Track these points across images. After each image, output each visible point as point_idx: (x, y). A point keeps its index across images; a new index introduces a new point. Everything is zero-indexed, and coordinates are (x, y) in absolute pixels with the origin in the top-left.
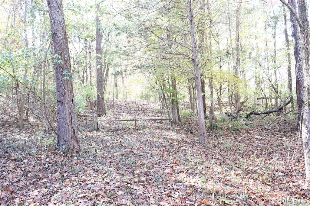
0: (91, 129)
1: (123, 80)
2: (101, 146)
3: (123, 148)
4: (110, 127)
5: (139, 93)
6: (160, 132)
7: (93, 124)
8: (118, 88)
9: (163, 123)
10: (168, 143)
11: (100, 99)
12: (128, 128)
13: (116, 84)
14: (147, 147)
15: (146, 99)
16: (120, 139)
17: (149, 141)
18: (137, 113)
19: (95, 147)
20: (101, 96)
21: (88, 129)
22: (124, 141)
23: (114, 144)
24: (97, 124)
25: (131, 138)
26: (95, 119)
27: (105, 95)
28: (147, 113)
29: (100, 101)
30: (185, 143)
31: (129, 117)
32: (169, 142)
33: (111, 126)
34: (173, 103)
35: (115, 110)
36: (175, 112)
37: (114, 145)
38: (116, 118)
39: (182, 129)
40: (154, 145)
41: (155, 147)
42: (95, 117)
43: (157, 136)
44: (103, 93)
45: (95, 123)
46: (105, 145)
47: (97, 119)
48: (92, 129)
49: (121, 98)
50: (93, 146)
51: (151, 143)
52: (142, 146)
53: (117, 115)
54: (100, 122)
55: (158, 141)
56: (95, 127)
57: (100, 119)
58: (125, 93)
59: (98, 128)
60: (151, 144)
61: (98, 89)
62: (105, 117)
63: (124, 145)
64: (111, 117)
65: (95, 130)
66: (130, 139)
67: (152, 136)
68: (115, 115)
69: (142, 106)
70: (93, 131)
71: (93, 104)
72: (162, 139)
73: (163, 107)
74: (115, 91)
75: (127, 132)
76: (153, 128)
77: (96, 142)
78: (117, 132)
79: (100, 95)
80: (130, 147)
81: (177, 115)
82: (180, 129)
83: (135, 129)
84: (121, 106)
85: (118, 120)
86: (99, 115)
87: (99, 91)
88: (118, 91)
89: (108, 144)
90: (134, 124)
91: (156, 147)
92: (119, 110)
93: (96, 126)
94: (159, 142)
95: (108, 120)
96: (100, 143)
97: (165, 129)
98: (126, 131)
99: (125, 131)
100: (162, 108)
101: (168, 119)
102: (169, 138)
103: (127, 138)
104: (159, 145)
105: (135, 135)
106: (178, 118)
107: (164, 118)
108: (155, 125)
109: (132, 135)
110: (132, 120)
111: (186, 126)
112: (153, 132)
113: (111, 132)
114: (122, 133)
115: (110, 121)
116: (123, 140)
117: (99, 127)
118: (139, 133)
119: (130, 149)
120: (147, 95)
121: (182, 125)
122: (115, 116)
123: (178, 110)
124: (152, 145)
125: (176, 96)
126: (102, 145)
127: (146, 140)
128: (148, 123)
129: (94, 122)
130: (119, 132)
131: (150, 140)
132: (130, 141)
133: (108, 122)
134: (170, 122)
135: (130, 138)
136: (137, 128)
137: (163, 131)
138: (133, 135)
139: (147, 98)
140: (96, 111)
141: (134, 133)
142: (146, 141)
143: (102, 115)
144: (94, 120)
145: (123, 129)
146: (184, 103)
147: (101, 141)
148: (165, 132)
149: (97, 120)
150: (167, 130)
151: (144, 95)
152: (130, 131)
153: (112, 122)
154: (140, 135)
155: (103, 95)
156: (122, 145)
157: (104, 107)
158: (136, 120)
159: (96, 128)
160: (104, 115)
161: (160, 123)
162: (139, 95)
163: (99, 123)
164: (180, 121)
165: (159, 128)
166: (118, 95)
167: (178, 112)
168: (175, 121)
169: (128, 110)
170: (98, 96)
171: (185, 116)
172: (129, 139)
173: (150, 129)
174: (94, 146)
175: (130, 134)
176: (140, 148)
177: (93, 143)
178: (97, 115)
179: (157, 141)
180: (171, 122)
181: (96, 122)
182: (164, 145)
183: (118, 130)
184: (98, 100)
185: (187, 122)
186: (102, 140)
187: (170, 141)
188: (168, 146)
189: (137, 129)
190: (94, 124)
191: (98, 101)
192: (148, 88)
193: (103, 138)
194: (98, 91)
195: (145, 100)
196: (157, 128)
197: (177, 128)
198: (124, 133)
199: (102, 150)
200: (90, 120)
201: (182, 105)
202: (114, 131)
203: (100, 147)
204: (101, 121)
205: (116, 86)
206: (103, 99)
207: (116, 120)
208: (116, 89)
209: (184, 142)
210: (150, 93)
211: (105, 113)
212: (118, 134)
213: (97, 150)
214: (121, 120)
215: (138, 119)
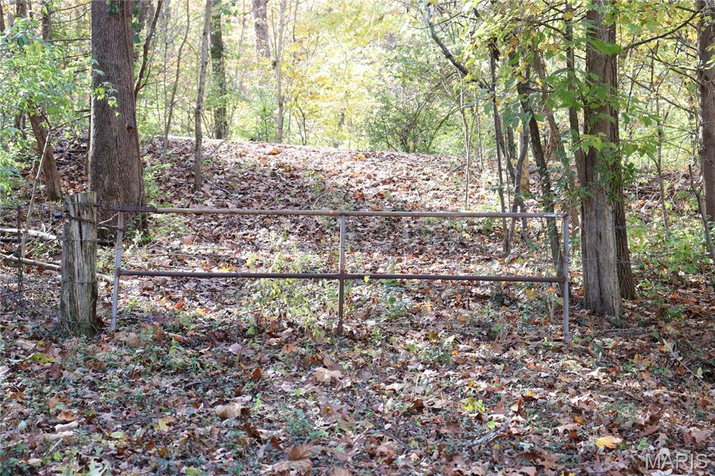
0: (49, 321)
1: (264, 16)
2: (119, 434)
3: (261, 454)
4: (174, 315)
5: (366, 106)
6: (496, 361)
7: (67, 295)
8: (230, 65)
9: (515, 301)
10: (556, 433)
11: (115, 130)
12: (290, 324)
13: (217, 40)
14: (414, 456)
15: (411, 144)
16: (238, 394)
17: (425, 416)
18: (351, 235)
19: (77, 444)
20: (122, 108)
21: (29, 326)
22: (268, 408)
23: (200, 424)
24: (94, 295)
25: (309, 387)
26: (78, 261)
27: (141, 105)
28: (411, 234)
29: (111, 144)
30: (669, 445)
31: (303, 258)
32: (560, 429)
33: (181, 307)
34: (586, 178)
35: (210, 204)
36: (600, 236)
37: (200, 431)
38: (216, 260)
39: (644, 351)
40: (460, 443)
41: (466, 454)
42: (77, 245)
43: (483, 385)
44: (129, 97)
45: (78, 288)
46: (140, 432)
47: (90, 257)
48: (58, 327)
49: (243, 134)
50: (62, 433)
51: (443, 430)
52: (382, 448)
53: (216, 239)
54: (111, 278)
55: (485, 417)
56: (75, 312)
57: (110, 259)
58: (271, 102)
59: (99, 320)
60: (439, 436)
61: (101, 66)
62: (144, 252)
63: (264, 433)
64: (185, 249)
65: (75, 327)
66: (306, 396)
67: (445, 384)
68: (208, 240)
69: (381, 188)
70: (66, 335)
71: (60, 164)
72: (515, 408)
73: (518, 202)
74: (210, 84)
75: (284, 351)
76: (450, 331)
77: (82, 406)
78: (222, 346)
79: (112, 102)
80: (305, 449)
81: (612, 255)
82: (629, 346)
83: (339, 331)
84: (246, 185)
85: (225, 271)
86: (105, 239)
87: (108, 78)
88: (228, 87)
89: (162, 426)
90: (329, 304)
91: (472, 459)
92: (232, 206)
93: (83, 301)
94: (492, 425)
95: (162, 270)
96: (107, 416)
97: (533, 345)
98: (280, 346)
99: (274, 341)
100: (515, 208)
101: (550, 281)
102: (561, 404)
103: (286, 387)
104: (496, 446)
105: (337, 374)
106: (620, 277)
107: (521, 269)
108: (466, 314)
109: (320, 369)
110: (317, 278)
111: (670, 329)
112: (453, 359)
113: (185, 344)
114: (250, 353)
115: (172, 276)
116: (259, 404)
117: (100, 311)
118: (361, 360)
119: (306, 464)
120: (414, 120)
121: (646, 325)
122: (210, 248)
123: (620, 221)
124: (450, 442)
125: (615, 128)
126: (124, 429)
127: (410, 405)
128: (418, 300)
129: (72, 279)
130: (233, 348)
131: (436, 411)
132: (305, 410)
133: (164, 283)
134: (565, 302)
135: (302, 391)
136: (347, 328)
137: (519, 352)
138: (326, 375)
139: (415, 139)
140: (86, 206)
141: (329, 358)
142: (408, 414)
143: (128, 240)
144: (69, 266)
145: (259, 330)
146: (662, 177)
147: (114, 400)
148: (530, 361)
149: (92, 269)
150: (547, 348)
151: (397, 120)
152: (303, 346)
153: (190, 286)
154: (367, 374)
155: (134, 105)
156: (255, 435)
157: (135, 188)
158: (343, 277)
159: (83, 315)
160: (138, 238)
161: (501, 300)
162: (359, 120)
163: (103, 284)
164: (633, 298)
165: (491, 338)
166: (229, 113)
167: (621, 236)
168: (596, 293)
169: (289, 210)
170: (101, 107)
171: (662, 266)
172: (296, 397)
173: (435, 336)
174: (67, 433)
175: (307, 364)
176: (372, 456)
177: (61, 418)
178: (91, 235)
179: (479, 418)
180: (573, 300)
181: (87, 279)
182: (526, 446)
183: (226, 338)
184: (96, 136)
185: (682, 307)
186: (123, 396)
187: (566, 425)
188: (556, 456)
189: (351, 336)
190: (72, 291)
191: (96, 145)
192: (424, 71)
193: (132, 385)
194: (97, 81)
195: (401, 153)
196: (475, 331)
197: (610, 342)
198: (266, 357)
199: (124, 465)
200: (41, 269)
201: (642, 192)
202: (200, 342)
203: (112, 444)
204: (120, 273)
205: (218, 50)
206: (132, 129)
207: (215, 270)
208: (219, 70)
209: (663, 437)
210: (436, 105)
211: (145, 225)
212: (231, 364)
213: (93, 464)
214: (244, 270)
215: (360, 272)
